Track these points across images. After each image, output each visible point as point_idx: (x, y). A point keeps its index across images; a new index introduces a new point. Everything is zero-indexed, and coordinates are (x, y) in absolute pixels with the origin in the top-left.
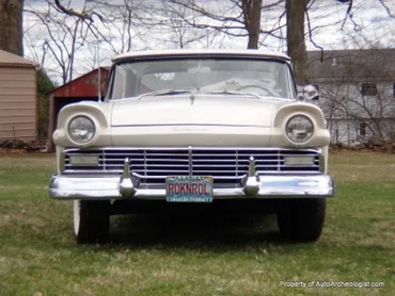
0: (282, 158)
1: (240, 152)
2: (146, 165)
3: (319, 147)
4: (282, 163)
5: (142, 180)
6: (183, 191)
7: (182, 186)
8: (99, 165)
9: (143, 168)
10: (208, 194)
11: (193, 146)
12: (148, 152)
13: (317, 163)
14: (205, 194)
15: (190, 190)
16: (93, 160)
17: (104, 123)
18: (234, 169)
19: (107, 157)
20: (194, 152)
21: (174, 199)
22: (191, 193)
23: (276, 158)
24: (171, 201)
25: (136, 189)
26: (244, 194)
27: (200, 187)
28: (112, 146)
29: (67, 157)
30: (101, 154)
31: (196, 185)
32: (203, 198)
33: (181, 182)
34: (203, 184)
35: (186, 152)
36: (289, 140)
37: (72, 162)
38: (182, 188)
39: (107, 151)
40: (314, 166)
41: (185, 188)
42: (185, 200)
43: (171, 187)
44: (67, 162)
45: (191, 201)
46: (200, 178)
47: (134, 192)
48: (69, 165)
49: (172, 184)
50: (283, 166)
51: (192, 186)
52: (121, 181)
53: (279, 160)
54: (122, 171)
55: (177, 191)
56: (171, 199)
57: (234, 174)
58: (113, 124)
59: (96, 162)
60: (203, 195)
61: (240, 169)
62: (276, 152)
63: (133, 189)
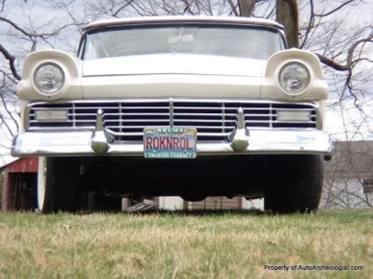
0: (274, 112)
1: (227, 105)
2: (121, 120)
3: (315, 100)
4: (274, 118)
5: (117, 138)
6: (162, 146)
7: (162, 140)
8: (69, 121)
9: (117, 124)
10: (191, 149)
11: (174, 97)
12: (124, 104)
13: (313, 119)
14: (188, 148)
15: (171, 145)
16: (61, 115)
17: (74, 73)
18: (220, 124)
19: (77, 111)
20: (176, 104)
21: (152, 155)
22: (171, 147)
23: (267, 112)
24: (150, 157)
25: (109, 145)
26: (231, 149)
27: (183, 141)
28: (83, 99)
29: (32, 112)
30: (70, 108)
31: (178, 138)
32: (185, 153)
33: (161, 135)
34: (185, 138)
35: (167, 104)
36: (282, 90)
37: (38, 118)
38: (162, 142)
39: (77, 105)
40: (311, 122)
41: (165, 142)
42: (165, 155)
43: (150, 141)
44: (32, 118)
45: (172, 156)
46: (182, 131)
47: (107, 148)
48: (34, 121)
49: (151, 138)
50: (276, 122)
51: (173, 139)
52: (93, 136)
53: (271, 115)
54: (94, 127)
55: (156, 146)
56: (149, 154)
57: (220, 131)
58: (85, 74)
59: (65, 117)
60: (185, 151)
61: (227, 124)
62: (267, 105)
63: (106, 144)
